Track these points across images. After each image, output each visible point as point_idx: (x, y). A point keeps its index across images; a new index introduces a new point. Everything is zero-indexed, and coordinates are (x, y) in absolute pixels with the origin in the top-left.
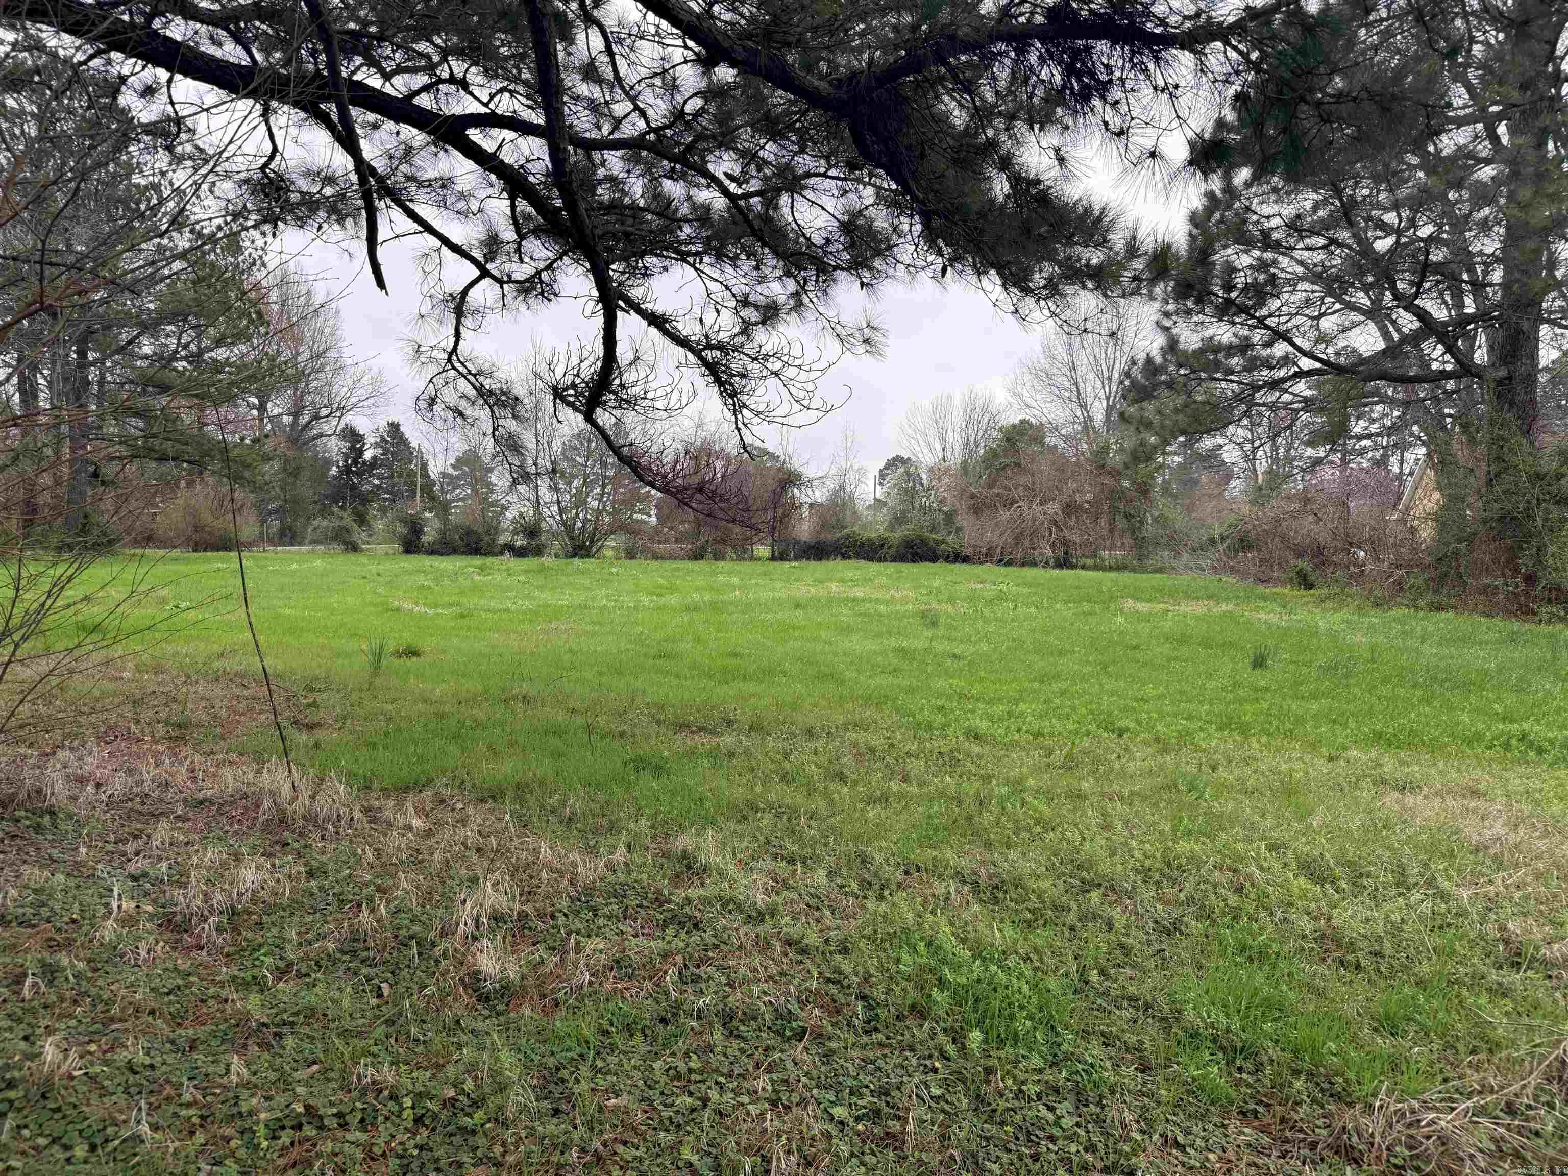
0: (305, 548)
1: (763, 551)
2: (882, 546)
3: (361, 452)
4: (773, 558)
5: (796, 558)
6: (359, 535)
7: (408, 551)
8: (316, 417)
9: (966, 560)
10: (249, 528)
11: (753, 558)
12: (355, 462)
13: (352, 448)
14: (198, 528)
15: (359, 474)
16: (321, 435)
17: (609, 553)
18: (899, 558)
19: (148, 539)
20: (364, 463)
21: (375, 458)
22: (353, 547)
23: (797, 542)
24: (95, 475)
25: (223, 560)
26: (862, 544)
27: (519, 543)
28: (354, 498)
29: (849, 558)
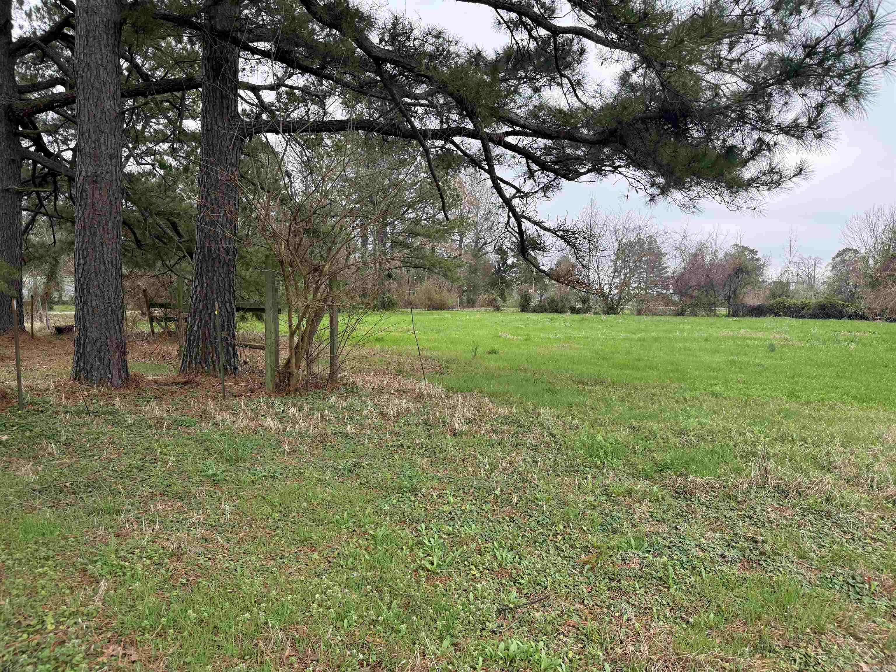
0: (475, 309)
1: (723, 311)
2: (803, 308)
3: (505, 261)
4: (729, 315)
5: (743, 316)
6: (500, 302)
7: (523, 311)
8: (485, 244)
9: (862, 317)
10: (452, 298)
11: (716, 315)
12: (503, 265)
13: (502, 258)
14: (430, 299)
15: (505, 272)
16: (487, 253)
17: (627, 312)
18: (814, 316)
19: (410, 305)
20: (508, 265)
21: (513, 263)
22: (497, 309)
23: (745, 306)
24: (389, 276)
25: (438, 314)
26: (789, 307)
27: (578, 307)
28: (502, 283)
29: (780, 315)
